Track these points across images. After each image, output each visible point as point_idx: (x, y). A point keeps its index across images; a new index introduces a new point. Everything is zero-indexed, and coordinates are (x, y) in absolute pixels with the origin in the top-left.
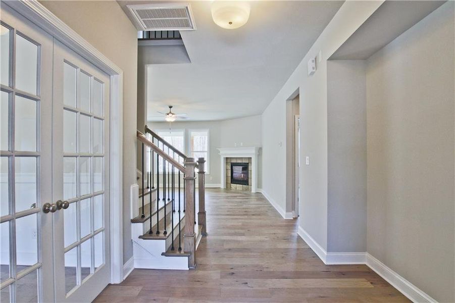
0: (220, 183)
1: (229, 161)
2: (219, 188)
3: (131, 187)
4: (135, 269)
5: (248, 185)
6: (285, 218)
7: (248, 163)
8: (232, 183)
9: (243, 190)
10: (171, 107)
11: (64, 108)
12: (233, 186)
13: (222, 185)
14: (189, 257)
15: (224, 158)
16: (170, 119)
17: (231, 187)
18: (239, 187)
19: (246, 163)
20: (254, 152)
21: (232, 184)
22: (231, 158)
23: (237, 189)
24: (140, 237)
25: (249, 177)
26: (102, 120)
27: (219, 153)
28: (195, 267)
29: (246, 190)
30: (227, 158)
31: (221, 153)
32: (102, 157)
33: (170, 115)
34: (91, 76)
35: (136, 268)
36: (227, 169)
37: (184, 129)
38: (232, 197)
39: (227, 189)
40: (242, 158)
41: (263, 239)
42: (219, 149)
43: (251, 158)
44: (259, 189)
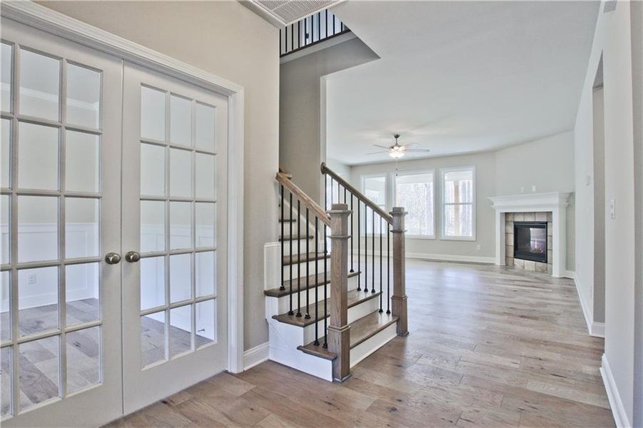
0: (495, 256)
1: (510, 218)
2: (493, 264)
3: (265, 246)
4: (269, 360)
5: (546, 262)
6: (591, 334)
7: (547, 223)
8: (516, 256)
9: (536, 271)
10: (397, 137)
11: (142, 142)
12: (518, 262)
13: (498, 260)
14: (333, 361)
15: (501, 213)
16: (397, 154)
17: (514, 265)
18: (529, 265)
19: (543, 223)
20: (556, 200)
21: (515, 259)
22: (514, 213)
23: (526, 268)
24: (274, 317)
25: (548, 248)
26: (214, 154)
27: (493, 204)
28: (343, 381)
29: (543, 271)
30: (506, 213)
31: (496, 204)
32: (214, 202)
33: (396, 148)
34: (191, 100)
35: (271, 359)
36: (507, 234)
37: (434, 170)
38: (505, 280)
39: (507, 266)
40: (535, 213)
41: (507, 364)
42: (492, 199)
43: (551, 212)
44: (567, 271)
